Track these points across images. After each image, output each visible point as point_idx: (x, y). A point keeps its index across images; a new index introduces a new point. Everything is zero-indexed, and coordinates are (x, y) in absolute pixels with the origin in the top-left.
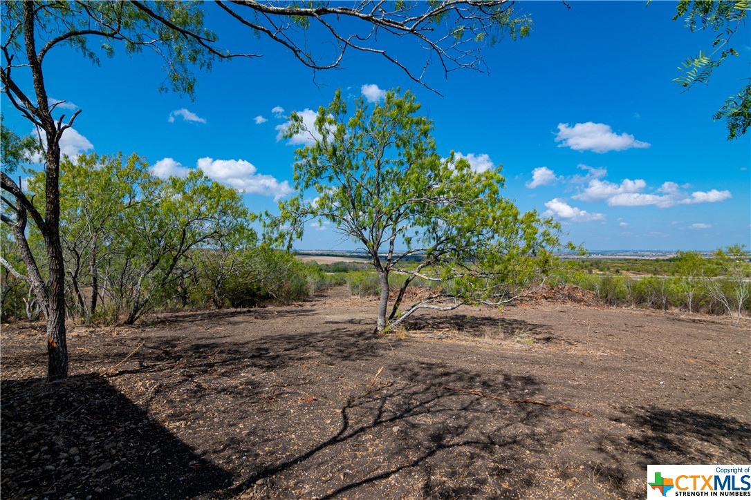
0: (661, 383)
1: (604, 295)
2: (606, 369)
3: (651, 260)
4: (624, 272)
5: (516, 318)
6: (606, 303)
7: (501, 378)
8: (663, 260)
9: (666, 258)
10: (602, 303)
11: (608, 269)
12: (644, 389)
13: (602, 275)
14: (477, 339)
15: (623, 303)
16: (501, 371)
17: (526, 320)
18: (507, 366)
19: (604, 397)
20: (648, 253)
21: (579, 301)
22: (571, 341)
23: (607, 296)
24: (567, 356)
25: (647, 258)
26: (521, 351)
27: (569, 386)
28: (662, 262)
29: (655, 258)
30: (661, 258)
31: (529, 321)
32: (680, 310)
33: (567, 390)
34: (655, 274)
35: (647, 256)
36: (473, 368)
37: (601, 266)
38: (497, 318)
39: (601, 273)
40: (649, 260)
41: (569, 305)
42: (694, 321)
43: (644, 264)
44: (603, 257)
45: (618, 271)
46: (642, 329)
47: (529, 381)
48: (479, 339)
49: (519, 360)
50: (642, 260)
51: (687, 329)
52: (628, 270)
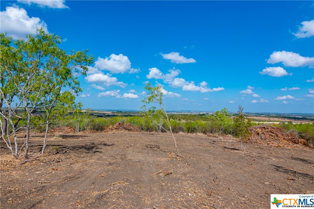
4: (182, 120)
8: (197, 115)
11: (177, 119)
20: (194, 112)
28: (196, 116)
29: (195, 114)
30: (196, 114)
35: (193, 113)
37: (174, 117)
39: (173, 120)
40: (193, 115)
43: (190, 117)
44: (177, 113)
45: (180, 120)
52: (184, 119)
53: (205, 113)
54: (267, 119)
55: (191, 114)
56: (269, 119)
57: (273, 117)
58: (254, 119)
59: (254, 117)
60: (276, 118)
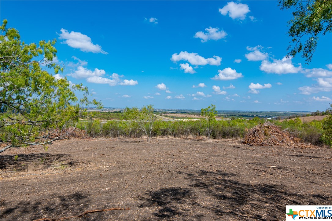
0: (143, 177)
1: (89, 132)
2: (113, 175)
3: (107, 112)
4: (94, 119)
5: (42, 152)
6: (90, 136)
7: (58, 201)
8: (112, 112)
9: (113, 111)
10: (89, 136)
12: (139, 183)
13: (83, 121)
14: (21, 173)
15: (99, 135)
16: (55, 194)
17: (49, 153)
18: (56, 189)
19: (125, 194)
21: (78, 137)
22: (85, 162)
23: (91, 132)
24: (89, 172)
25: (105, 111)
26: (59, 176)
27: (104, 192)
28: (111, 113)
29: (108, 111)
30: (111, 111)
31: (52, 153)
32: (124, 137)
33: (105, 195)
34: (108, 120)
35: (105, 110)
36: (32, 198)
38: (27, 154)
39: (83, 119)
40: (105, 112)
41: (72, 140)
42: (133, 142)
43: (103, 114)
46: (115, 149)
47: (78, 196)
48: (24, 173)
49: (61, 182)
50: (102, 112)
51: (133, 146)
52: (96, 118)
53: (118, 110)
54: (184, 116)
55: (103, 111)
56: (186, 116)
57: (189, 114)
58: (173, 116)
59: (172, 114)
60: (192, 115)
